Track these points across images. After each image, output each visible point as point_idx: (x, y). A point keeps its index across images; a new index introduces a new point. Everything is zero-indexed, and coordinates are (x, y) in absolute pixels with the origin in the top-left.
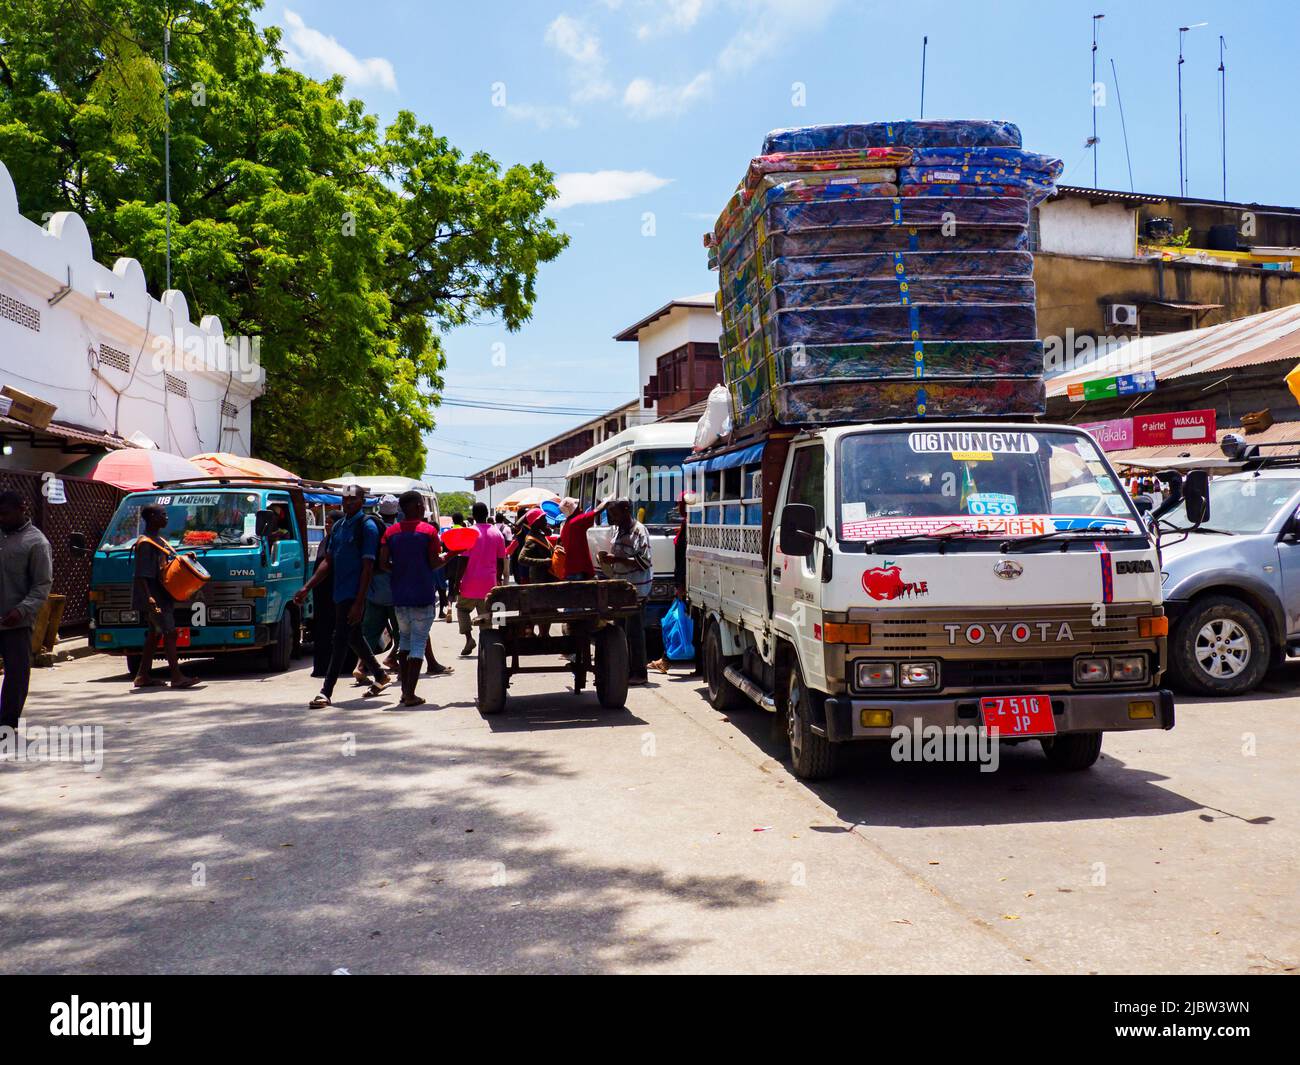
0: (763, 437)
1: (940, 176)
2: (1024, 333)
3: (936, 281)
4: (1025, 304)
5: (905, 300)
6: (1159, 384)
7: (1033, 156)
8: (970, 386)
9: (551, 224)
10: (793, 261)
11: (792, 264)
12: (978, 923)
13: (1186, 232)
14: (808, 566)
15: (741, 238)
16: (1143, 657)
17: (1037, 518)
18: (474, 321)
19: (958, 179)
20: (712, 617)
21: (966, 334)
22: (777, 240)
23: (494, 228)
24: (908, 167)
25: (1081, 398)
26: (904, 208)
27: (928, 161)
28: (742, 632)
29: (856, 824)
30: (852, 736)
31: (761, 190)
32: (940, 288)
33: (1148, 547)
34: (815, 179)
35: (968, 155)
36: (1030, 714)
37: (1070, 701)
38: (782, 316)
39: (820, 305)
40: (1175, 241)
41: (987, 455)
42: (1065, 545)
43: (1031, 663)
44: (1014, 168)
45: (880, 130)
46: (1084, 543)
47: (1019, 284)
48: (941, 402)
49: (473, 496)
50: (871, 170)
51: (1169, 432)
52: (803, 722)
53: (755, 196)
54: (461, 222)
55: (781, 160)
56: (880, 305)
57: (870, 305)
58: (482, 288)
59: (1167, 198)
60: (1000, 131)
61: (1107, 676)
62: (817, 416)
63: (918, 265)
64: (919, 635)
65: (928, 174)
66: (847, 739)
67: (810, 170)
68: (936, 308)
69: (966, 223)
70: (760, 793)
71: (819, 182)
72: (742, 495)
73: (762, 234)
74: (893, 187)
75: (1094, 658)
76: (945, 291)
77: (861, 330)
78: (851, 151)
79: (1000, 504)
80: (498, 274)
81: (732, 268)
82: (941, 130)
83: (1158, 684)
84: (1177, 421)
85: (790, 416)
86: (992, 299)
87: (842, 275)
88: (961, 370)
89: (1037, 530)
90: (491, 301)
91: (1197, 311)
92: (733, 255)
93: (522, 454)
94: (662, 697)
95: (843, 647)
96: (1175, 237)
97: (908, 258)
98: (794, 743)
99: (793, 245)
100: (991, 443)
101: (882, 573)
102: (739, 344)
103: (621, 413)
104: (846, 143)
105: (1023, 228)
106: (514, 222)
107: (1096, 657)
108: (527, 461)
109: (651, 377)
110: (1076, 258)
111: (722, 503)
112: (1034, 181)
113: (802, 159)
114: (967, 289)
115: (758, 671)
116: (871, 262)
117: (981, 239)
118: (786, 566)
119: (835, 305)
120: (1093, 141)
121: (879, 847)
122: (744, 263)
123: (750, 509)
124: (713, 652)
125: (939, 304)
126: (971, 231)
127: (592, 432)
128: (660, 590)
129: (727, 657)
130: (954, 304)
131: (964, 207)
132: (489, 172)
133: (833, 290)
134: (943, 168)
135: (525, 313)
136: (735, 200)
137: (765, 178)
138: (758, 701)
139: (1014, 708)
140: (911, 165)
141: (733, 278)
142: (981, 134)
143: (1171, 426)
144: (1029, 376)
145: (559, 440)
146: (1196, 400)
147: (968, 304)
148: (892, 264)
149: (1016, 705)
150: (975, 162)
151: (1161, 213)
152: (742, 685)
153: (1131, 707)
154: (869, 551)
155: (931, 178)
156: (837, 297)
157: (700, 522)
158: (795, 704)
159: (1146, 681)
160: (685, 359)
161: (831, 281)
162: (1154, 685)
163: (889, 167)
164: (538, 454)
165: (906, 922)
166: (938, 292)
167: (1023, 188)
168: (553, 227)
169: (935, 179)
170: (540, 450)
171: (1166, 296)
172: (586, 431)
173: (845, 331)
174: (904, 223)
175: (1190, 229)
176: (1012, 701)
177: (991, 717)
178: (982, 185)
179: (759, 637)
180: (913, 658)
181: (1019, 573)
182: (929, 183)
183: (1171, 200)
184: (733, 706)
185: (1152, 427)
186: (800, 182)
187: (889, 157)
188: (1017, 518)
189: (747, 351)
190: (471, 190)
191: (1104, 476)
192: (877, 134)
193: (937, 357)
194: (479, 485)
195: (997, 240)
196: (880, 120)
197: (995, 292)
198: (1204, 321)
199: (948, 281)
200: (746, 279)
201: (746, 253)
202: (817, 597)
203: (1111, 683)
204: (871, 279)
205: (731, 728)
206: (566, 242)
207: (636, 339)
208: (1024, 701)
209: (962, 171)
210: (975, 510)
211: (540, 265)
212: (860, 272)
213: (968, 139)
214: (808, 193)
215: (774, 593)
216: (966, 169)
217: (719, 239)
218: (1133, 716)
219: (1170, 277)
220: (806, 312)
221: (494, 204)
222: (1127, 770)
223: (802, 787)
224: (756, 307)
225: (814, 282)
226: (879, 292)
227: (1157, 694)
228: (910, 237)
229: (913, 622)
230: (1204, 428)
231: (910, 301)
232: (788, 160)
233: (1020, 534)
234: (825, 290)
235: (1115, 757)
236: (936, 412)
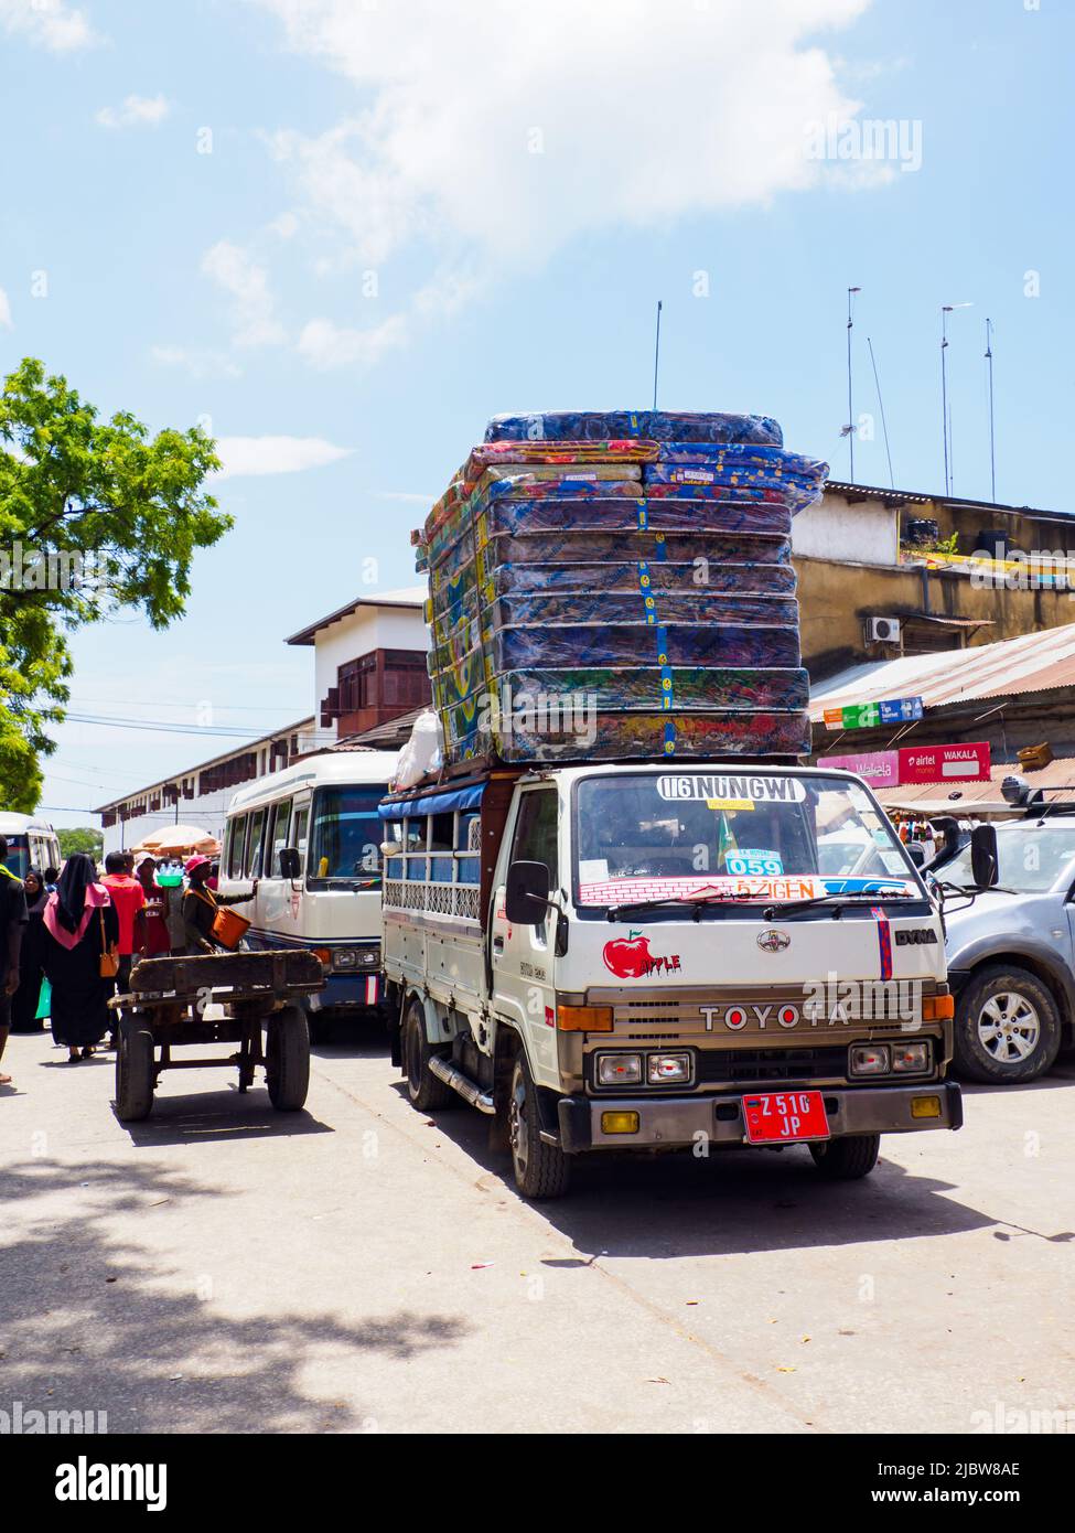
0: (483, 777)
1: (691, 475)
2: (787, 660)
3: (687, 596)
4: (788, 627)
5: (651, 618)
6: (927, 711)
7: (797, 457)
8: (725, 720)
9: (210, 502)
10: (522, 568)
11: (519, 573)
12: (748, 1378)
13: (954, 537)
14: (538, 936)
15: (458, 538)
16: (926, 1043)
17: (805, 879)
18: (110, 617)
19: (712, 480)
20: (415, 996)
21: (720, 660)
22: (502, 543)
23: (140, 503)
24: (654, 463)
25: (840, 725)
26: (650, 511)
27: (677, 458)
28: (452, 1015)
29: (597, 1256)
30: (590, 1145)
31: (485, 483)
32: (691, 605)
33: (930, 913)
34: (547, 474)
35: (723, 453)
36: (800, 1114)
37: (844, 1097)
38: (507, 633)
39: (552, 621)
40: (940, 546)
41: (746, 804)
42: (837, 912)
43: (800, 1053)
44: (775, 469)
45: (621, 420)
46: (858, 909)
47: (781, 603)
48: (692, 739)
49: (99, 833)
50: (612, 466)
51: (938, 767)
52: (529, 1125)
53: (476, 490)
54: (95, 497)
55: (507, 450)
56: (622, 624)
57: (610, 623)
58: (122, 577)
59: (931, 497)
60: (759, 427)
61: (886, 1067)
62: (547, 753)
63: (666, 578)
64: (670, 1020)
65: (678, 472)
66: (585, 1149)
67: (542, 462)
68: (686, 627)
69: (721, 531)
70: (478, 1218)
71: (552, 477)
72: (455, 846)
73: (484, 535)
74: (638, 486)
75: (871, 1046)
76: (697, 609)
77: (601, 652)
78: (589, 443)
79: (763, 862)
80: (142, 560)
81: (445, 573)
82: (692, 422)
83: (944, 1075)
84: (947, 755)
85: (516, 752)
86: (750, 619)
87: (579, 586)
88: (715, 701)
89: (805, 894)
90: (131, 593)
91: (966, 628)
92: (447, 556)
93: (165, 782)
94: (350, 1096)
95: (581, 1035)
96: (941, 542)
97: (655, 569)
98: (517, 1154)
99: (521, 550)
100: (752, 790)
101: (626, 944)
102: (454, 664)
103: (292, 733)
104: (583, 433)
105: (785, 538)
106: (165, 497)
107: (874, 1044)
108: (172, 791)
109: (330, 690)
110: (831, 563)
111: (428, 854)
112: (797, 485)
113: (532, 450)
114: (721, 607)
115: (472, 1062)
116: (611, 573)
117: (737, 549)
118: (510, 935)
119: (570, 622)
120: (849, 430)
121: (625, 1285)
122: (461, 568)
123: (464, 863)
124: (414, 1037)
125: (690, 624)
126: (727, 540)
127: (254, 755)
128: (346, 960)
129: (432, 1044)
130: (707, 624)
131: (718, 513)
132: (134, 436)
133: (566, 605)
134: (695, 466)
135: (177, 609)
136: (451, 494)
137: (489, 470)
138: (472, 1101)
139: (781, 1107)
140: (658, 462)
141: (447, 584)
142: (738, 429)
143: (940, 760)
144: (793, 710)
145: (214, 765)
146: (967, 731)
147: (723, 625)
148: (636, 576)
149: (784, 1104)
150: (730, 461)
151: (925, 514)
152: (452, 1079)
153: (914, 1103)
154: (611, 919)
155: (680, 477)
156: (572, 612)
157: (401, 878)
158: (519, 1106)
159: (930, 1071)
160: (372, 669)
161: (565, 593)
162: (940, 1077)
163: (633, 463)
164: (185, 781)
165: (663, 1381)
166: (689, 610)
167: (784, 493)
168: (214, 504)
169: (685, 479)
170: (189, 777)
171: (931, 610)
172: (247, 754)
173: (582, 653)
174: (650, 528)
175: (957, 533)
176: (778, 1099)
177: (755, 1118)
178: (738, 487)
179: (475, 1021)
180: (663, 1048)
181: (786, 945)
182: (678, 483)
183: (936, 500)
184: (441, 1106)
185: (920, 762)
186: (530, 477)
187: (633, 451)
188: (783, 879)
189: (463, 671)
190: (111, 457)
191: (879, 830)
192: (618, 424)
193: (688, 686)
194: (108, 820)
195: (756, 552)
196: (622, 409)
197: (755, 612)
198: (974, 640)
199: (701, 597)
200: (463, 587)
201: (464, 556)
202: (549, 975)
203: (891, 1075)
204: (611, 592)
205: (438, 1135)
206: (230, 524)
207: (312, 643)
208: (792, 1098)
209: (716, 471)
210: (735, 870)
211: (197, 552)
212: (599, 584)
213: (722, 435)
214: (537, 490)
215: (495, 967)
216: (720, 468)
217: (431, 537)
218: (917, 1114)
219: (935, 587)
220: (536, 629)
221: (140, 474)
222: (909, 1177)
223: (527, 1207)
224: (475, 621)
225: (545, 594)
226: (620, 608)
227: (943, 1087)
228: (657, 544)
229: (664, 1004)
230: (977, 763)
231: (657, 620)
232: (515, 450)
233: (786, 899)
234: (558, 604)
235: (894, 1162)
236: (687, 750)
